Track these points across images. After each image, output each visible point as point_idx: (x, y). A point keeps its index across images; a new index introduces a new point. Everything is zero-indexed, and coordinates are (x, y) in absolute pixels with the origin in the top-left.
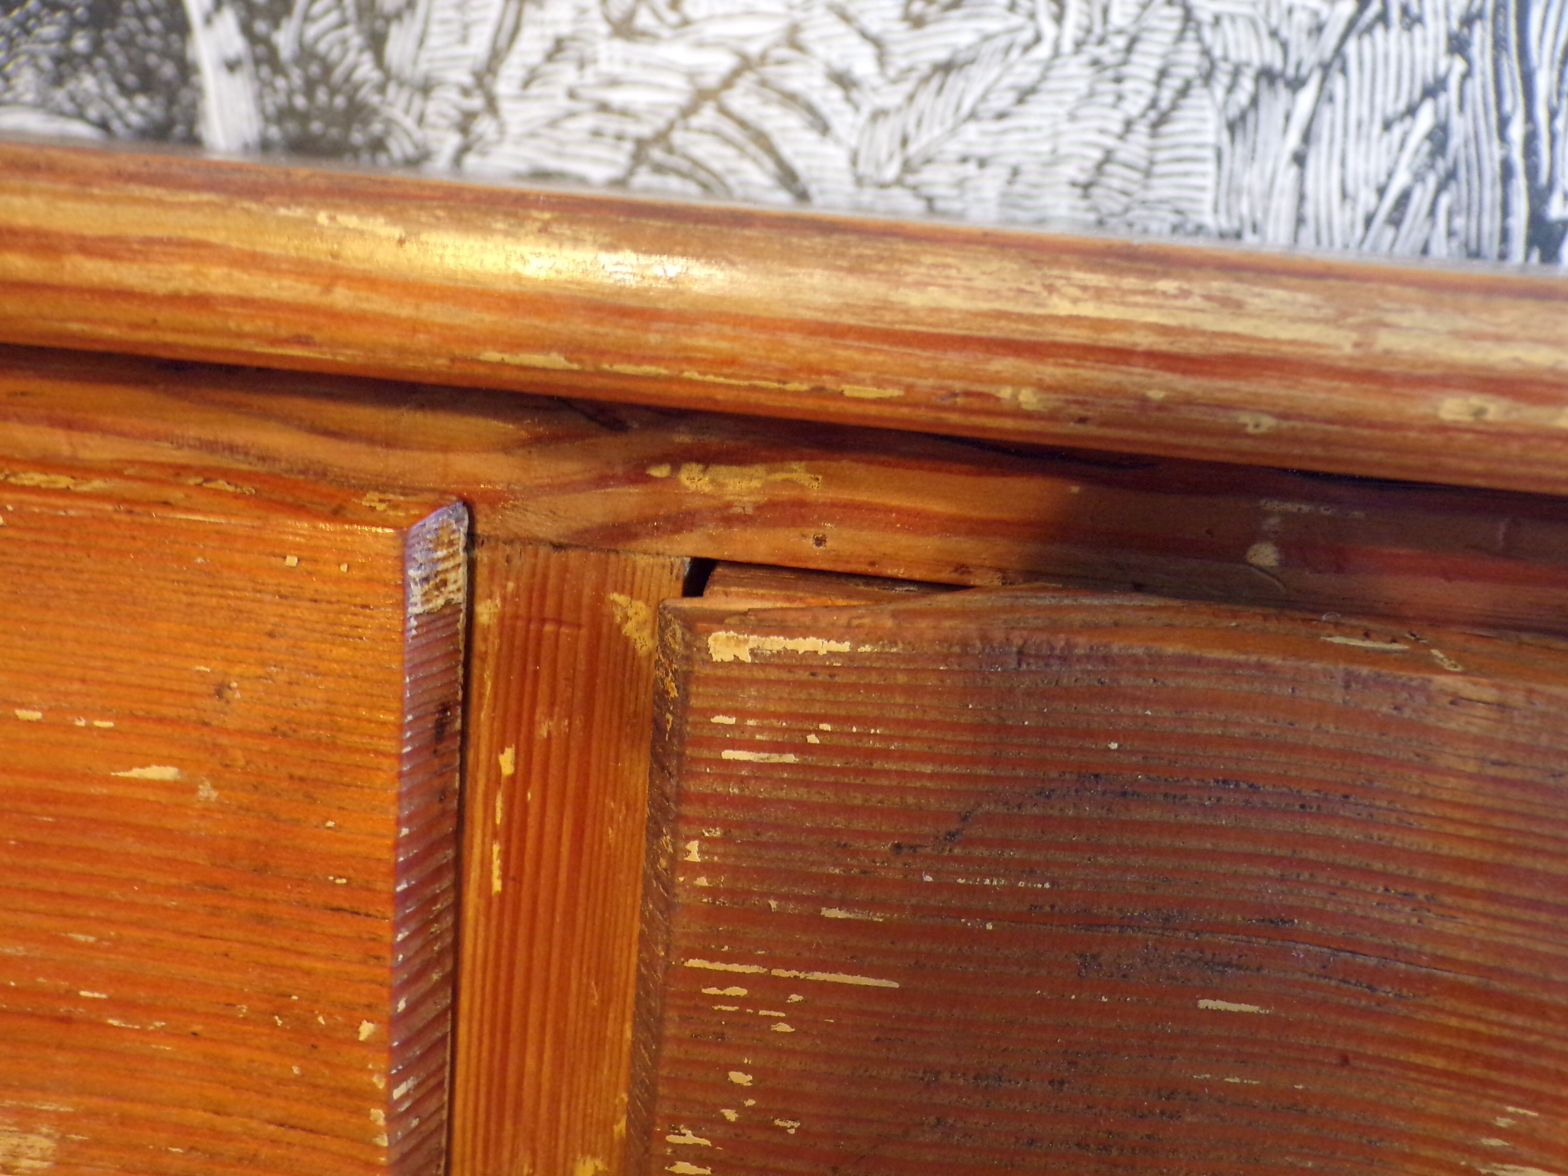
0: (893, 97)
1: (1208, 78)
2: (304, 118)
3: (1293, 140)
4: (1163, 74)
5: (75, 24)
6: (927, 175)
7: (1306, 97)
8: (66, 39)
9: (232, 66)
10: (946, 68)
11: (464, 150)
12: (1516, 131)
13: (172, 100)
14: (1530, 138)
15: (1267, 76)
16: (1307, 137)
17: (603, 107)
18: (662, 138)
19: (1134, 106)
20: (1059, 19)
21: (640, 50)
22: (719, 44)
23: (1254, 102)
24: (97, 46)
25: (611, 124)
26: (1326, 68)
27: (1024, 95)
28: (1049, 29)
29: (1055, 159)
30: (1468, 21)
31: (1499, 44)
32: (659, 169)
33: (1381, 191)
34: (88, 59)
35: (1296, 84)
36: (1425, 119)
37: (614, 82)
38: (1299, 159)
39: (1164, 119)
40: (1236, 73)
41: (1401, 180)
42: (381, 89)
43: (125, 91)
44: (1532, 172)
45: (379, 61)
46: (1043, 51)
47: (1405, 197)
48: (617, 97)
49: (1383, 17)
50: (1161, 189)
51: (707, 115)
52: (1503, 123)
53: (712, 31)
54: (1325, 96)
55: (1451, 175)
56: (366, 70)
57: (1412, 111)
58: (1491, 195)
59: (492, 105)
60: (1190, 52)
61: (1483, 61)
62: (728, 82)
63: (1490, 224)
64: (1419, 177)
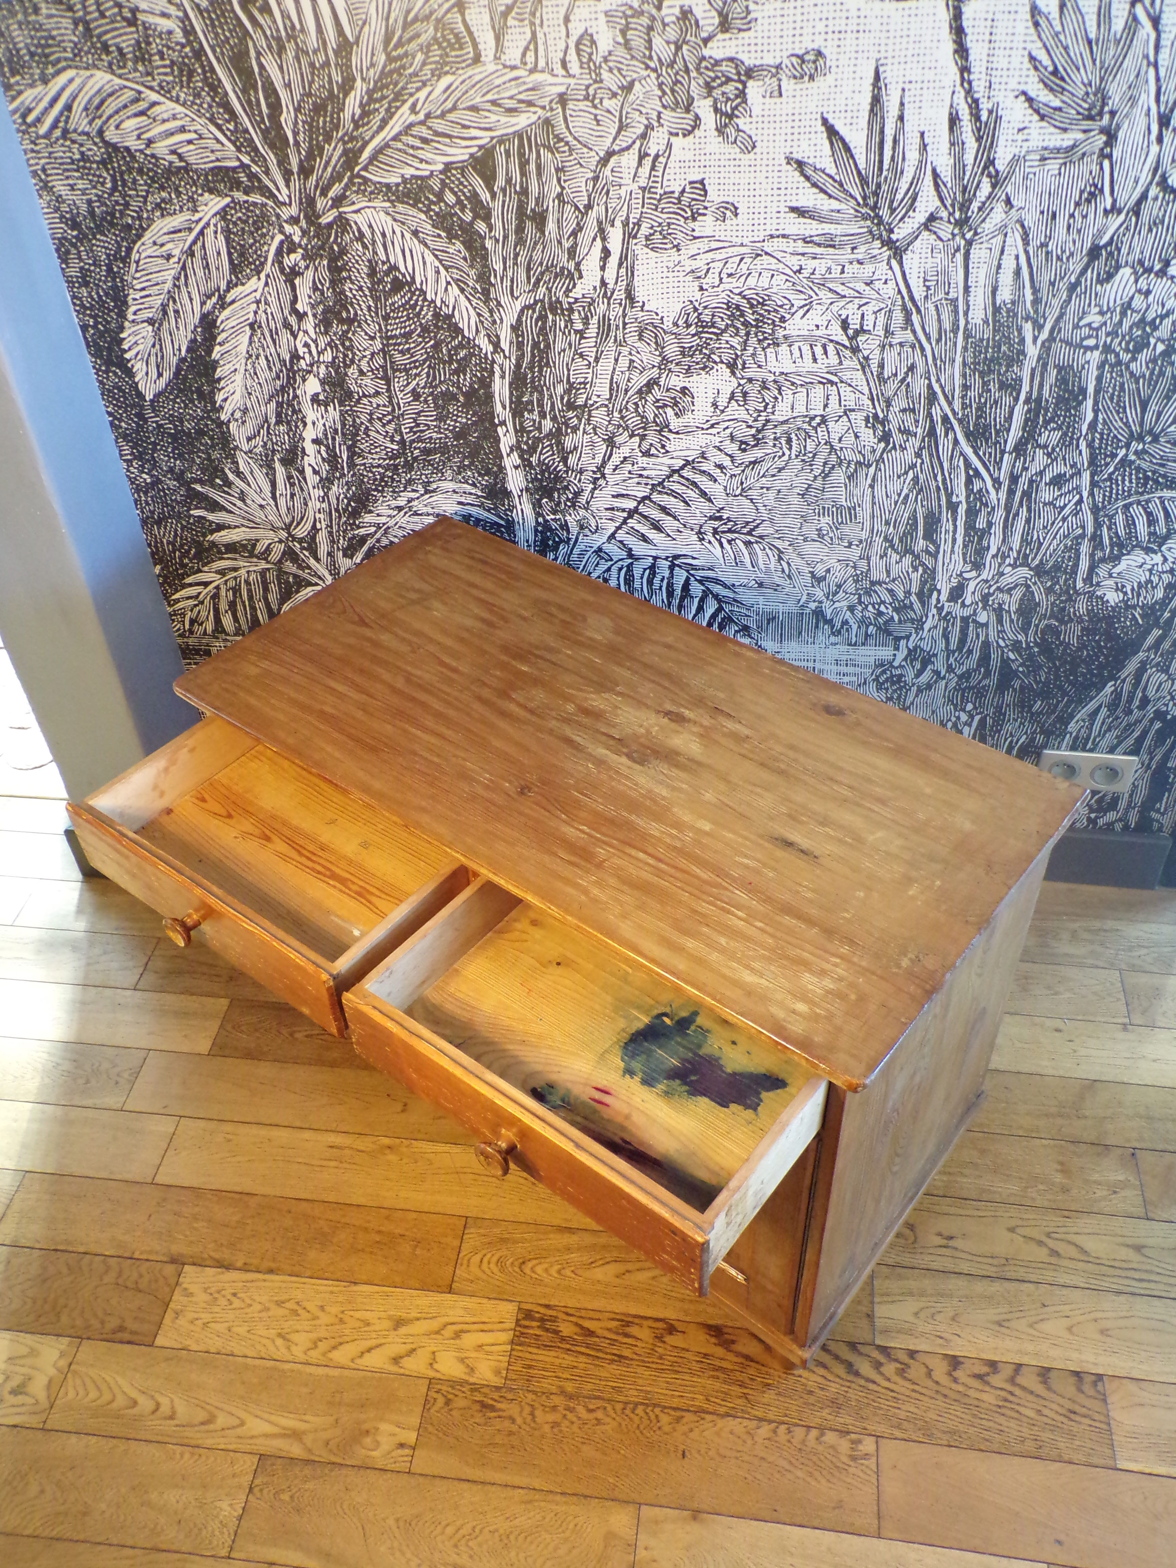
0: (737, 471)
1: (840, 465)
2: (541, 481)
3: (869, 481)
4: (825, 464)
5: (465, 457)
6: (750, 493)
7: (872, 470)
8: (462, 462)
9: (516, 467)
10: (754, 463)
11: (595, 489)
12: (939, 478)
13: (496, 478)
14: (944, 480)
15: (858, 463)
16: (873, 480)
17: (641, 476)
18: (661, 484)
19: (817, 472)
20: (790, 449)
21: (652, 460)
22: (678, 458)
23: (856, 470)
24: (472, 463)
25: (644, 481)
26: (877, 462)
27: (780, 470)
28: (787, 452)
29: (792, 487)
30: (921, 449)
31: (931, 455)
32: (660, 492)
33: (899, 495)
34: (469, 466)
35: (869, 466)
36: (911, 475)
37: (644, 469)
38: (872, 486)
39: (827, 476)
40: (849, 463)
41: (905, 491)
42: (567, 472)
43: (480, 474)
44: (946, 489)
45: (565, 464)
46: (786, 458)
47: (907, 496)
48: (645, 473)
49: (894, 447)
50: (827, 495)
51: (676, 477)
52: (935, 476)
53: (675, 454)
54: (878, 469)
55: (921, 490)
56: (561, 466)
57: (906, 473)
58: (934, 495)
59: (603, 476)
60: (833, 457)
61: (927, 460)
62: (682, 468)
63: (935, 503)
64: (911, 491)
